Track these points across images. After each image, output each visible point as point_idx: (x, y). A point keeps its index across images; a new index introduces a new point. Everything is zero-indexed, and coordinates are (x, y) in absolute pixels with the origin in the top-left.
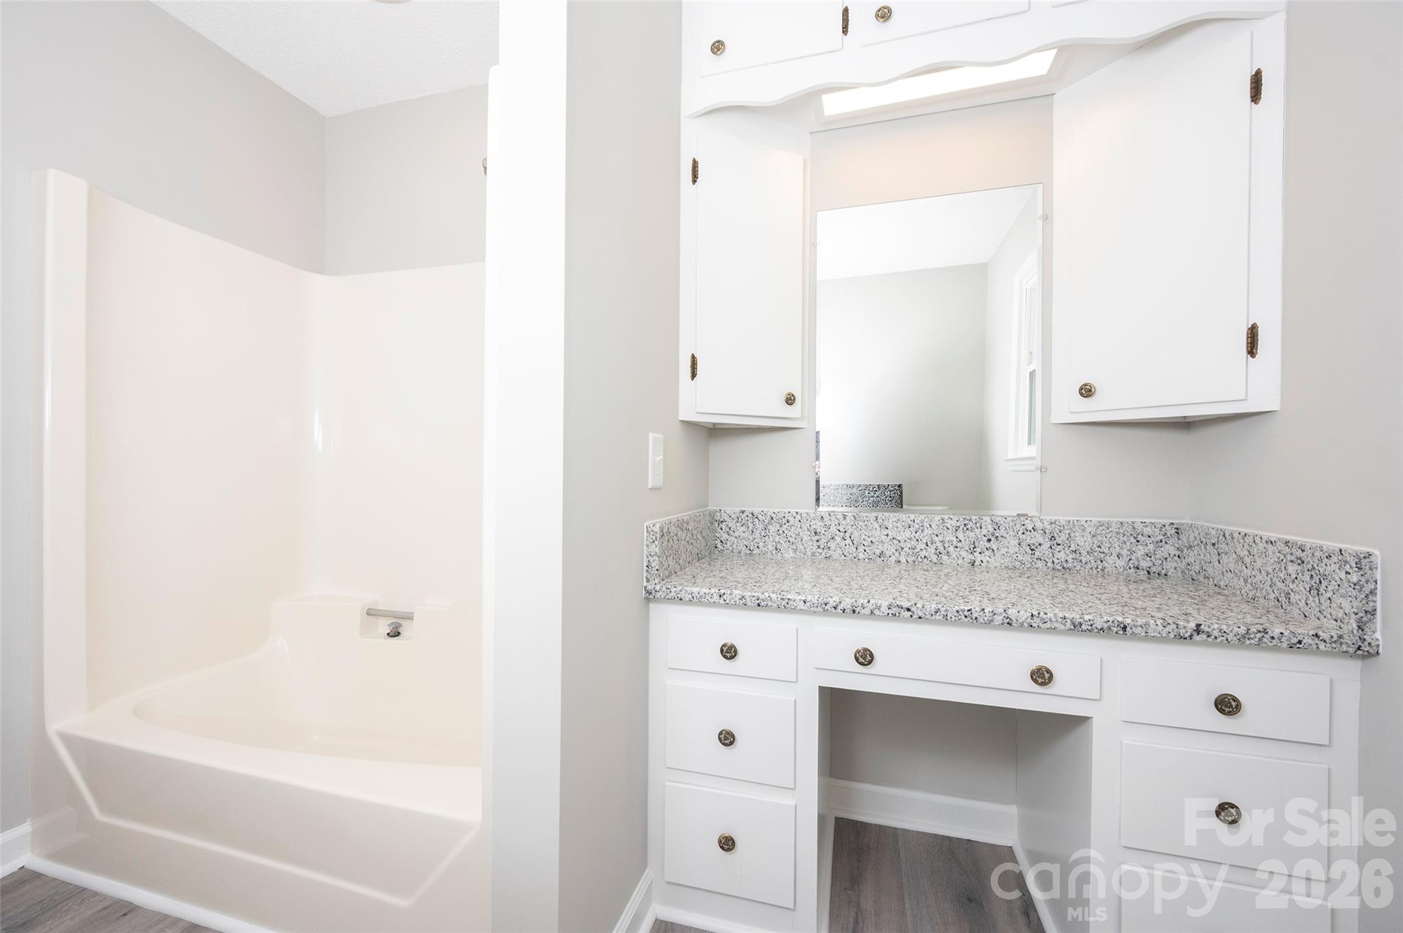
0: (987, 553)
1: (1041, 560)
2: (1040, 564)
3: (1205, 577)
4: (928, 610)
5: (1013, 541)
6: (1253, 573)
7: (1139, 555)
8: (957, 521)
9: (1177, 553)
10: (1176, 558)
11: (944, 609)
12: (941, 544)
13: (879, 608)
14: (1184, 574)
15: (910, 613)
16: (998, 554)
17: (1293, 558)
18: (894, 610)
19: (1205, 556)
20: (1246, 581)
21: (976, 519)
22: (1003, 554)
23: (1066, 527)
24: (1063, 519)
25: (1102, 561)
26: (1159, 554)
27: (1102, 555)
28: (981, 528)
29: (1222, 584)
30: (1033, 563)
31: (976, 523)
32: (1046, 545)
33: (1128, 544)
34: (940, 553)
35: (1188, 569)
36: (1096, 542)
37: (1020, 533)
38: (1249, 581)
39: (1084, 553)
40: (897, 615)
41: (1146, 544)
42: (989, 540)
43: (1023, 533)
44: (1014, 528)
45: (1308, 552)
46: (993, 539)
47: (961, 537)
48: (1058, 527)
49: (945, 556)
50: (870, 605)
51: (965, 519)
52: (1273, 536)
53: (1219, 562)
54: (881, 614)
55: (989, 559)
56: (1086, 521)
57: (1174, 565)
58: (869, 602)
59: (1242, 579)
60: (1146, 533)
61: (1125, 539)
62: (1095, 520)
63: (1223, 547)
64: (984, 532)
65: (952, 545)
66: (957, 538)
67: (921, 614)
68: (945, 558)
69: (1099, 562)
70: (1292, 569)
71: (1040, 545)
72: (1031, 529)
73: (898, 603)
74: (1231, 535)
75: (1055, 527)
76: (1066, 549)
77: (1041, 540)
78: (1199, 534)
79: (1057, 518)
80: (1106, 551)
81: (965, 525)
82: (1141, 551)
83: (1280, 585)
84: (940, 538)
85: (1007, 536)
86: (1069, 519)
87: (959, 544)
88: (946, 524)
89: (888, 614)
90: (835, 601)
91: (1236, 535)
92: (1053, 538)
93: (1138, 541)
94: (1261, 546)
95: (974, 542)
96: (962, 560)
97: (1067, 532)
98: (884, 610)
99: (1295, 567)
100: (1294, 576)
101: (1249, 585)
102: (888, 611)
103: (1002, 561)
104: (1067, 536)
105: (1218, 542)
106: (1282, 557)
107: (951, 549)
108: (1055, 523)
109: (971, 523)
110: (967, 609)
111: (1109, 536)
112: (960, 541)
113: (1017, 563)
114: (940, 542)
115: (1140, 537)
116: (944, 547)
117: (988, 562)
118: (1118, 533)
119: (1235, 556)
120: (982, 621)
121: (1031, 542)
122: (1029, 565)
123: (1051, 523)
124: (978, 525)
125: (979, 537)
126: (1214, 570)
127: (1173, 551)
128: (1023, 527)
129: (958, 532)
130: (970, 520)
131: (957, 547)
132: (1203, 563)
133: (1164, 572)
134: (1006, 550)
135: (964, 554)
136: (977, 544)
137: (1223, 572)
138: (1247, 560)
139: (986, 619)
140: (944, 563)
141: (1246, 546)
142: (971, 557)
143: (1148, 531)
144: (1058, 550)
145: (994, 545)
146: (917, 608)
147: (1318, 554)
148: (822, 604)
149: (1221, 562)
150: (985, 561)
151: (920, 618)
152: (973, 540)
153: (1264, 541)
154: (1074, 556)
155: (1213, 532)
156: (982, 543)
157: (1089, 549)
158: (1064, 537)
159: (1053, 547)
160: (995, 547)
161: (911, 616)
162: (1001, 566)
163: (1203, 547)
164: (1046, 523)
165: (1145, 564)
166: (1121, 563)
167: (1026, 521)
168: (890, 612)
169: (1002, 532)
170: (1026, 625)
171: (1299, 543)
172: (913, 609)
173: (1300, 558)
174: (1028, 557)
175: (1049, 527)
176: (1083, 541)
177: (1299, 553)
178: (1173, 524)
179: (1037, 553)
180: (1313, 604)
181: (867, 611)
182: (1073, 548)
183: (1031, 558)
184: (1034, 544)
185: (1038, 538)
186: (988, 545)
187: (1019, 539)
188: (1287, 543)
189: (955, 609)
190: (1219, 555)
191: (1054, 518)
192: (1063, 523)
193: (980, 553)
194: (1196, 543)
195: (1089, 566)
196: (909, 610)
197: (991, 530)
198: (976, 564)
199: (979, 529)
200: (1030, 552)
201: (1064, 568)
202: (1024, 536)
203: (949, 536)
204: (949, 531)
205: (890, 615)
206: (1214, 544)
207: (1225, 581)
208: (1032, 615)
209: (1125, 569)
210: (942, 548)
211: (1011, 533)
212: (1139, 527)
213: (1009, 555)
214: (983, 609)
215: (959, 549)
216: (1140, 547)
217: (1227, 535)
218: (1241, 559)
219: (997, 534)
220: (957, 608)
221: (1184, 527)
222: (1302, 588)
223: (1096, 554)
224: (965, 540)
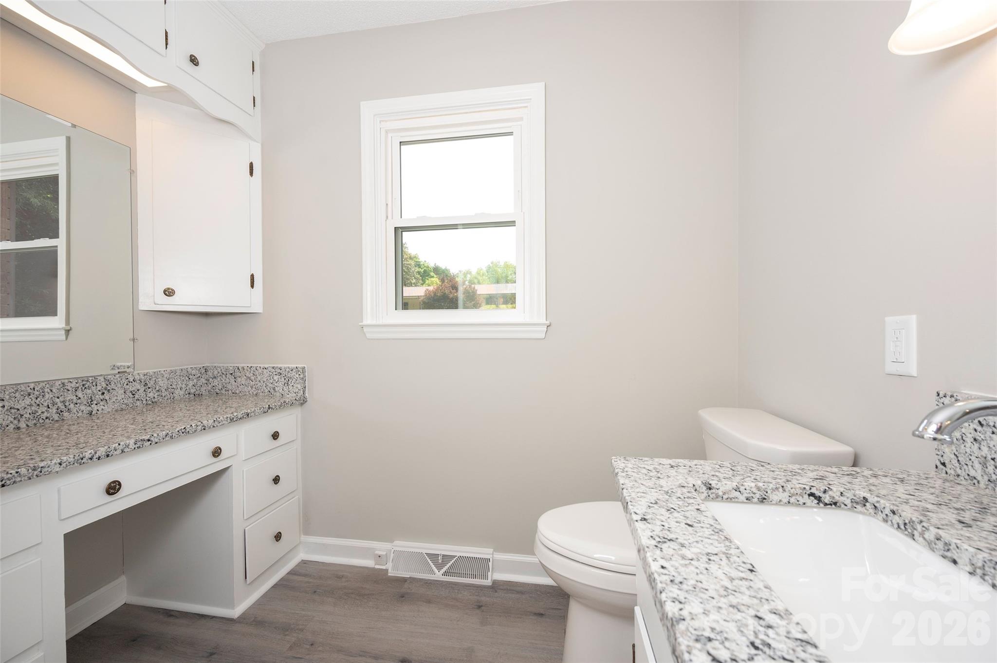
0: (102, 403)
1: (139, 400)
2: (138, 403)
3: (226, 391)
4: (161, 436)
5: (120, 391)
6: (256, 383)
7: (190, 386)
8: (76, 383)
9: (206, 382)
10: (205, 385)
11: (171, 432)
12: (62, 403)
13: (128, 446)
14: (210, 392)
15: (150, 442)
16: (110, 402)
17: (276, 373)
18: (139, 444)
19: (225, 380)
20: (252, 387)
21: (92, 380)
22: (114, 402)
23: (153, 376)
24: (151, 371)
25: (173, 394)
26: (199, 384)
27: (173, 390)
28: (96, 385)
29: (237, 392)
30: (134, 404)
31: (92, 382)
32: (142, 390)
33: (185, 381)
34: (62, 412)
35: (213, 389)
36: (169, 383)
37: (125, 384)
38: (254, 387)
39: (163, 390)
40: (141, 446)
41: (193, 380)
42: (103, 394)
43: (127, 385)
44: (121, 381)
45: (283, 370)
46: (106, 392)
47: (80, 394)
48: (149, 377)
49: (67, 413)
50: (121, 446)
51: (83, 380)
52: (266, 366)
53: (235, 382)
54: (129, 450)
55: (103, 407)
56: (164, 371)
57: (205, 388)
58: (119, 444)
59: (250, 387)
60: (193, 373)
61: (183, 378)
62: (169, 369)
63: (238, 374)
64: (99, 388)
65: (72, 402)
66: (77, 396)
67: (156, 440)
68: (66, 414)
69: (171, 394)
70: (276, 378)
71: (138, 390)
72: (132, 380)
73: (141, 438)
74: (243, 368)
75: (147, 377)
76: (154, 390)
77: (139, 387)
78: (221, 370)
79: (148, 371)
80: (175, 387)
81: (83, 385)
82: (191, 383)
83: (271, 385)
84: (61, 399)
85: (116, 388)
86: (155, 370)
87: (79, 401)
88: (66, 387)
89: (135, 448)
90: (90, 453)
91: (245, 368)
92: (146, 384)
93: (189, 379)
94: (260, 371)
95: (91, 397)
96: (81, 413)
97: (154, 379)
98: (132, 446)
99: (278, 376)
100: (277, 381)
101: (254, 389)
102: (134, 446)
103: (113, 407)
104: (154, 382)
105: (235, 373)
106: (271, 374)
107: (72, 406)
108: (147, 375)
109: (88, 383)
110: (183, 428)
111: (176, 378)
112: (80, 398)
113: (123, 406)
114: (61, 402)
115: (191, 377)
116: (65, 405)
117: (102, 409)
118: (180, 376)
119: (245, 377)
120: (191, 432)
121: (133, 389)
122: (132, 405)
123: (145, 375)
124: (94, 384)
125: (95, 392)
126: (232, 386)
127: (204, 381)
128: (127, 380)
129: (77, 392)
130: (87, 381)
131: (77, 404)
132: (224, 384)
133: (201, 393)
134: (116, 398)
135: (83, 408)
136: (93, 398)
137: (238, 386)
138: (253, 378)
139: (193, 430)
140: (65, 418)
141: (252, 372)
142: (89, 409)
143: (194, 372)
144: (149, 391)
145: (107, 396)
146: (155, 437)
147: (287, 370)
148: (78, 460)
149: (237, 381)
150: (100, 409)
151: (156, 443)
152: (90, 395)
153: (262, 368)
154: (158, 394)
155: (231, 368)
156: (97, 396)
157: (166, 388)
158: (152, 382)
159: (146, 390)
160: (107, 398)
161: (151, 444)
162: (112, 411)
163: (224, 376)
164: (141, 375)
165: (192, 391)
166: (182, 393)
167: (129, 376)
168: (137, 446)
169: (113, 386)
170: (211, 427)
171: (279, 367)
172: (152, 439)
173: (279, 373)
174: (131, 400)
175: (143, 378)
176: (163, 383)
177: (279, 371)
178: (204, 367)
179: (137, 396)
180: (286, 389)
181: (119, 452)
182: (157, 389)
183: (133, 400)
184: (134, 391)
185: (137, 386)
186: (102, 397)
187: (125, 389)
188: (273, 368)
189: (177, 430)
190: (235, 378)
191: (146, 371)
192: (151, 374)
193: (96, 404)
194: (219, 375)
195: (166, 398)
196: (149, 440)
197: (104, 385)
198: (93, 413)
199: (95, 387)
200: (132, 396)
201: (153, 402)
202: (128, 386)
203: (70, 396)
204: (69, 392)
205: (136, 448)
206: (231, 374)
207: (239, 390)
208: (214, 421)
209: (184, 396)
210: (64, 407)
211: (119, 385)
212: (189, 370)
213: (118, 401)
214: (191, 425)
215: (78, 405)
216: (191, 382)
217: (240, 368)
218: (249, 378)
219: (109, 388)
220: (177, 429)
221: (210, 368)
222: (280, 384)
223: (169, 390)
224: (84, 397)
